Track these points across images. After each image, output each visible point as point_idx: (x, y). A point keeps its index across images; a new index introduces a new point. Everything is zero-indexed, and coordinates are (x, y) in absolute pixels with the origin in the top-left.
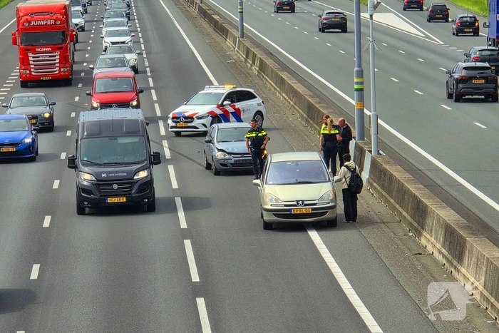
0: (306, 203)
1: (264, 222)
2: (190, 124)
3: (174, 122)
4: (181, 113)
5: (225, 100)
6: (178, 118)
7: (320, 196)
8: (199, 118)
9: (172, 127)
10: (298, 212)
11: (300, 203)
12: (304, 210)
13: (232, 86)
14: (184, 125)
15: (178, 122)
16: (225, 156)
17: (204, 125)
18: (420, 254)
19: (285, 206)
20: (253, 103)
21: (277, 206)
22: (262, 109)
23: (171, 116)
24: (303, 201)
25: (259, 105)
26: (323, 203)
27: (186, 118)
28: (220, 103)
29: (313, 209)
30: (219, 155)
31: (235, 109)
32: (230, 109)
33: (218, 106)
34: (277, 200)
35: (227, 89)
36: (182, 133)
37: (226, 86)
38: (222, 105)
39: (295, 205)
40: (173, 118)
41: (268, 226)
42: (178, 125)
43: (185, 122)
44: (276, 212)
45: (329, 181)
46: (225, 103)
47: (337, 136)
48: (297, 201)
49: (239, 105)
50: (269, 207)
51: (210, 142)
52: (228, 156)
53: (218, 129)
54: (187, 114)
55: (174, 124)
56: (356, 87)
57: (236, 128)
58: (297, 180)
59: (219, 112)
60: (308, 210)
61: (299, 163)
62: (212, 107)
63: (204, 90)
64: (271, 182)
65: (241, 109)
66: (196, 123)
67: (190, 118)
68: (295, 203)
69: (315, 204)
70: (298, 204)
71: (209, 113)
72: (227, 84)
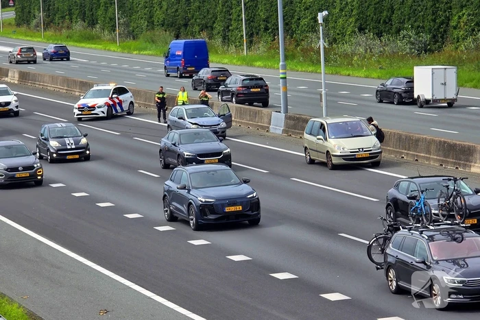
0: (365, 150)
2: (92, 112)
3: (79, 111)
4: (85, 104)
5: (113, 93)
6: (83, 108)
8: (99, 107)
9: (78, 115)
10: (360, 156)
11: (361, 150)
12: (364, 155)
13: (114, 84)
14: (88, 113)
15: (83, 111)
17: (103, 112)
19: (351, 152)
20: (128, 96)
21: (345, 152)
22: (132, 100)
23: (76, 106)
24: (363, 149)
25: (131, 97)
26: (375, 150)
27: (89, 107)
28: (110, 96)
29: (370, 154)
31: (119, 100)
32: (117, 101)
33: (110, 99)
34: (344, 149)
36: (83, 119)
37: (111, 84)
38: (112, 98)
39: (358, 152)
40: (78, 108)
42: (84, 113)
43: (89, 110)
44: (344, 157)
46: (114, 96)
48: (359, 149)
49: (121, 97)
54: (90, 105)
55: (80, 113)
56: (281, 76)
59: (111, 103)
60: (367, 154)
62: (106, 99)
63: (93, 87)
64: (333, 137)
65: (123, 101)
66: (97, 111)
67: (93, 108)
69: (371, 151)
71: (105, 104)
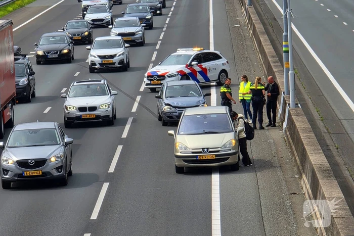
0: (210, 150)
1: (176, 167)
2: (161, 82)
3: (148, 80)
4: (155, 72)
5: (193, 60)
6: (152, 76)
7: (223, 144)
8: (169, 76)
9: (147, 84)
10: (204, 158)
11: (205, 150)
12: (209, 156)
13: (199, 49)
14: (157, 82)
15: (152, 80)
16: (171, 109)
18: (294, 194)
19: (193, 153)
20: (219, 63)
21: (185, 153)
22: (227, 68)
23: (146, 75)
24: (208, 149)
25: (224, 64)
26: (225, 151)
27: (159, 76)
28: (188, 63)
29: (216, 156)
30: (166, 109)
31: (202, 68)
32: (197, 69)
33: (187, 66)
34: (186, 148)
35: (195, 51)
37: (194, 49)
38: (190, 65)
39: (201, 152)
40: (148, 77)
41: (180, 170)
42: (153, 82)
43: (158, 80)
44: (185, 159)
45: (232, 131)
46: (193, 63)
47: (263, 91)
48: (203, 149)
49: (205, 65)
50: (179, 154)
51: (159, 97)
52: (173, 110)
53: (167, 87)
54: (159, 73)
55: (149, 82)
56: (284, 49)
57: (182, 86)
58: (204, 131)
59: (187, 71)
60: (212, 156)
61: (207, 116)
62: (182, 67)
63: (176, 52)
64: (182, 133)
65: (208, 68)
66: (167, 80)
67: (163, 77)
68: (201, 150)
69: (218, 151)
70: (204, 151)
71: (179, 72)
72: (195, 47)
